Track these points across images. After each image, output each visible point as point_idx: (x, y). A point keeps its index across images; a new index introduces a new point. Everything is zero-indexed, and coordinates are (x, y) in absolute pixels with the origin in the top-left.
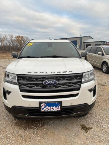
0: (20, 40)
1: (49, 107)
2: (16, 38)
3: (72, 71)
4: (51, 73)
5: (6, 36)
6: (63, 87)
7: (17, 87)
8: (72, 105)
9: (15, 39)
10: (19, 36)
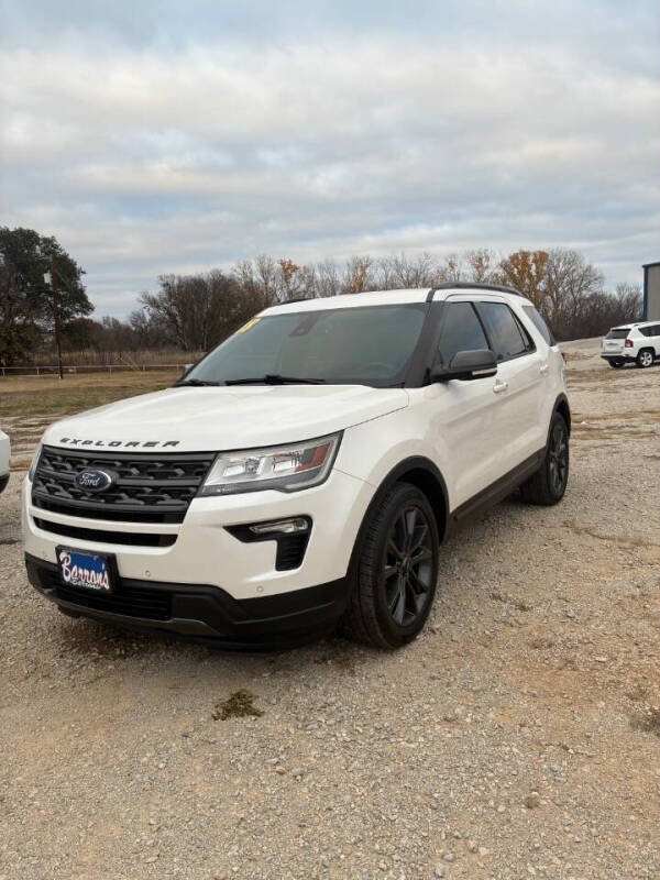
0: (530, 276)
1: (81, 571)
2: (504, 266)
3: (174, 444)
4: (111, 445)
5: (452, 265)
6: (127, 503)
8: (151, 578)
9: (501, 272)
10: (525, 255)
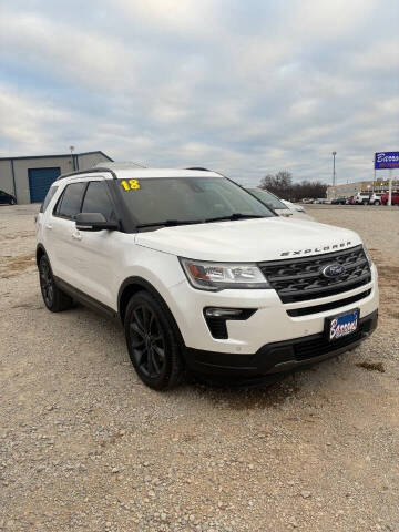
1: (342, 327)
7: (273, 292)
